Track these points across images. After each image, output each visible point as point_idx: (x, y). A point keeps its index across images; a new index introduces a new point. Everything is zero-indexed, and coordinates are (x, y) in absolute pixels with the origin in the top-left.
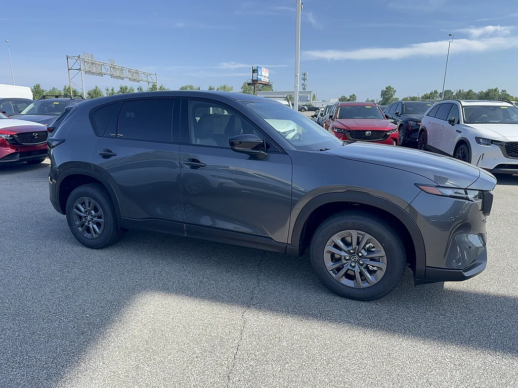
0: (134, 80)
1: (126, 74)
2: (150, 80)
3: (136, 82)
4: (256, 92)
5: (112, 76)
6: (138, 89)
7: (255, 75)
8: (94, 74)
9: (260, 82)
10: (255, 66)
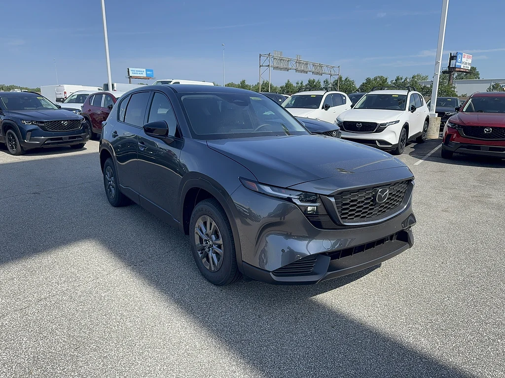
0: (317, 73)
1: (310, 68)
2: (333, 73)
3: (319, 75)
4: (451, 81)
5: (296, 70)
6: (324, 82)
7: (453, 62)
8: (281, 69)
9: (458, 70)
10: (454, 53)
